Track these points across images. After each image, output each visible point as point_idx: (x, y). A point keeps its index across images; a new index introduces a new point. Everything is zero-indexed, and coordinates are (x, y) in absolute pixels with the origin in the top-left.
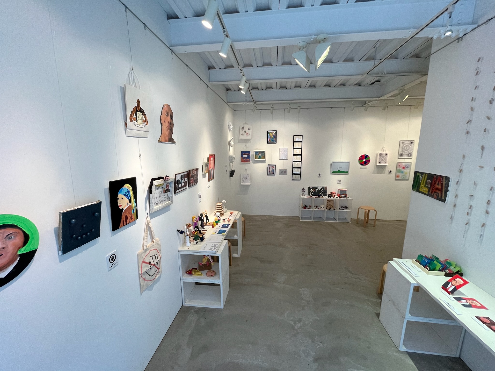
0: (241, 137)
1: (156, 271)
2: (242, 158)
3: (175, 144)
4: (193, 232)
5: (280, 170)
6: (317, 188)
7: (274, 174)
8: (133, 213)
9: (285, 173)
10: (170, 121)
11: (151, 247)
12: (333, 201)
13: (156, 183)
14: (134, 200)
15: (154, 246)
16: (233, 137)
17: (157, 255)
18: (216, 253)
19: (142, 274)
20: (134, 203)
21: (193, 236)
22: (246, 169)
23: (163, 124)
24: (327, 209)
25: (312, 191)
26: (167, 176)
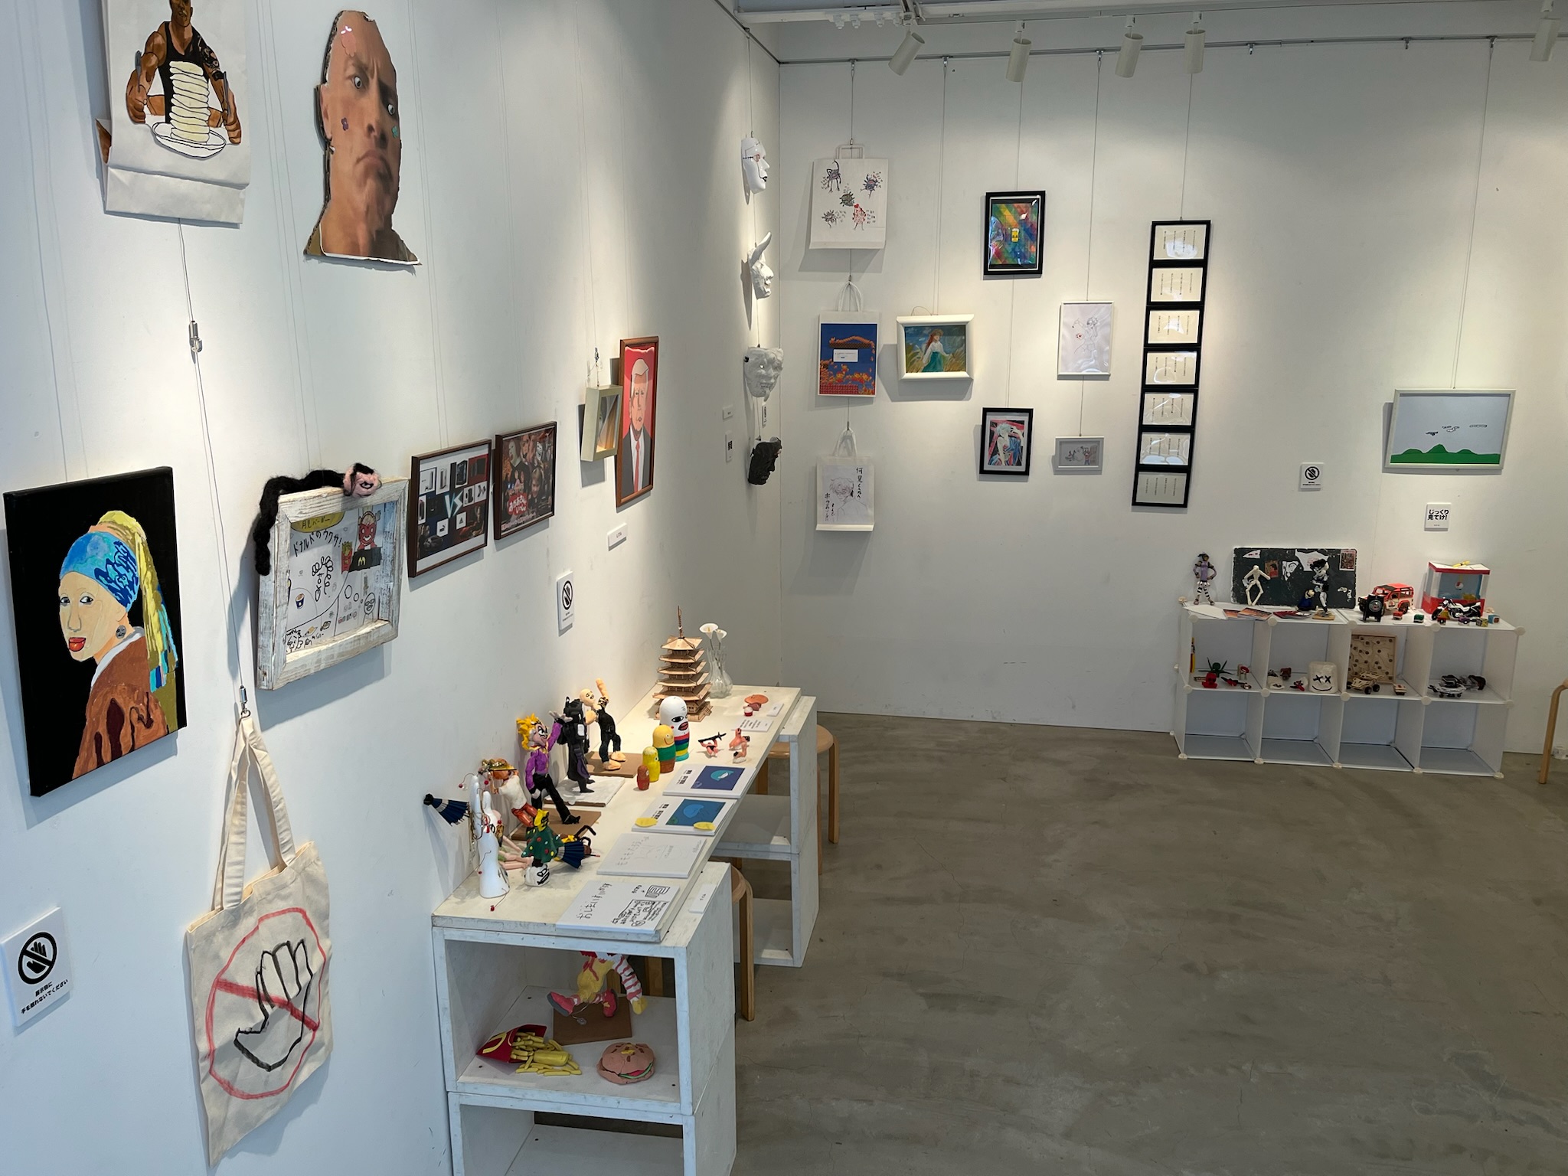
0: (824, 236)
1: (299, 1040)
2: (825, 366)
3: (410, 269)
4: (525, 808)
5: (1061, 443)
6: (1289, 555)
7: (1022, 468)
8: (153, 688)
9: (1094, 462)
10: (377, 122)
11: (270, 897)
12: (1392, 640)
13: (292, 506)
14: (158, 608)
15: (283, 892)
16: (769, 234)
17: (302, 942)
18: (659, 942)
19: (211, 1054)
20: (160, 629)
21: (523, 832)
22: (850, 438)
23: (332, 143)
24: (1348, 688)
25: (1261, 578)
26: (359, 468)
